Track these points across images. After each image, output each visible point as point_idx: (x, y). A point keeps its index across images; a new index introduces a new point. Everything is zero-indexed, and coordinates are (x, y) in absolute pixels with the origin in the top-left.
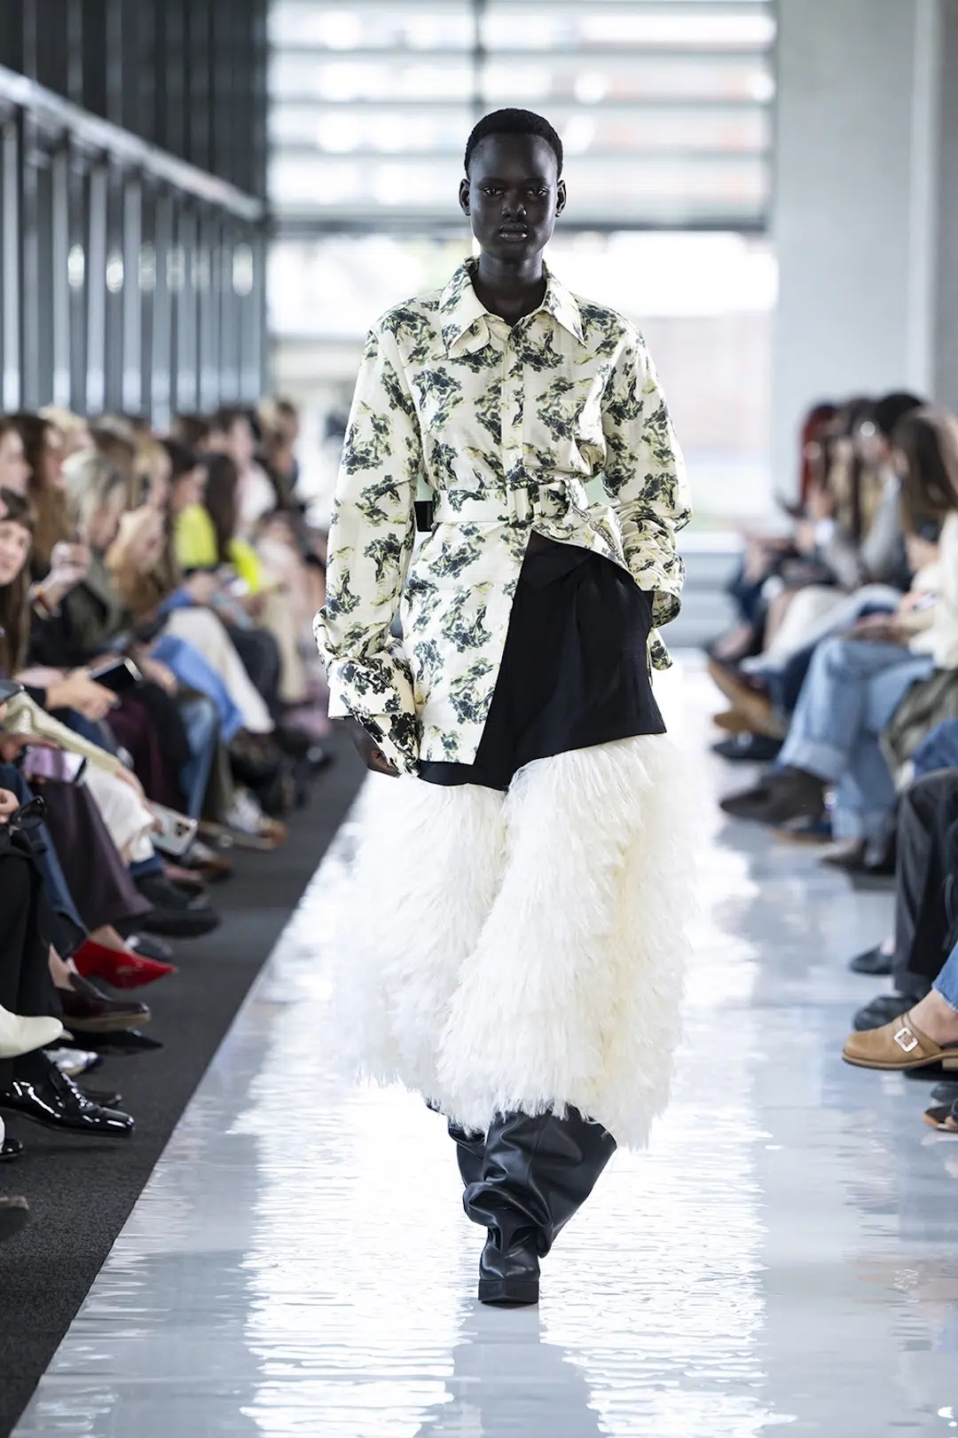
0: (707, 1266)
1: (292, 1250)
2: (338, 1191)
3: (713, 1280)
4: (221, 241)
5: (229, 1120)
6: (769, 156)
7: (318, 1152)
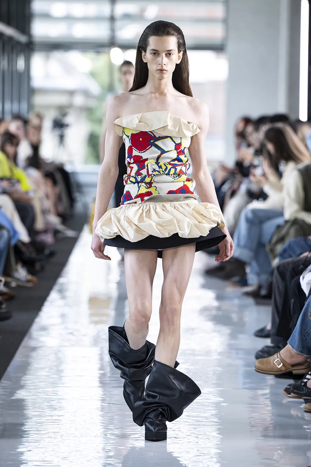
0: (198, 451)
1: (37, 444)
2: (54, 421)
4: (12, 52)
5: (13, 393)
6: (225, 21)
7: (48, 406)
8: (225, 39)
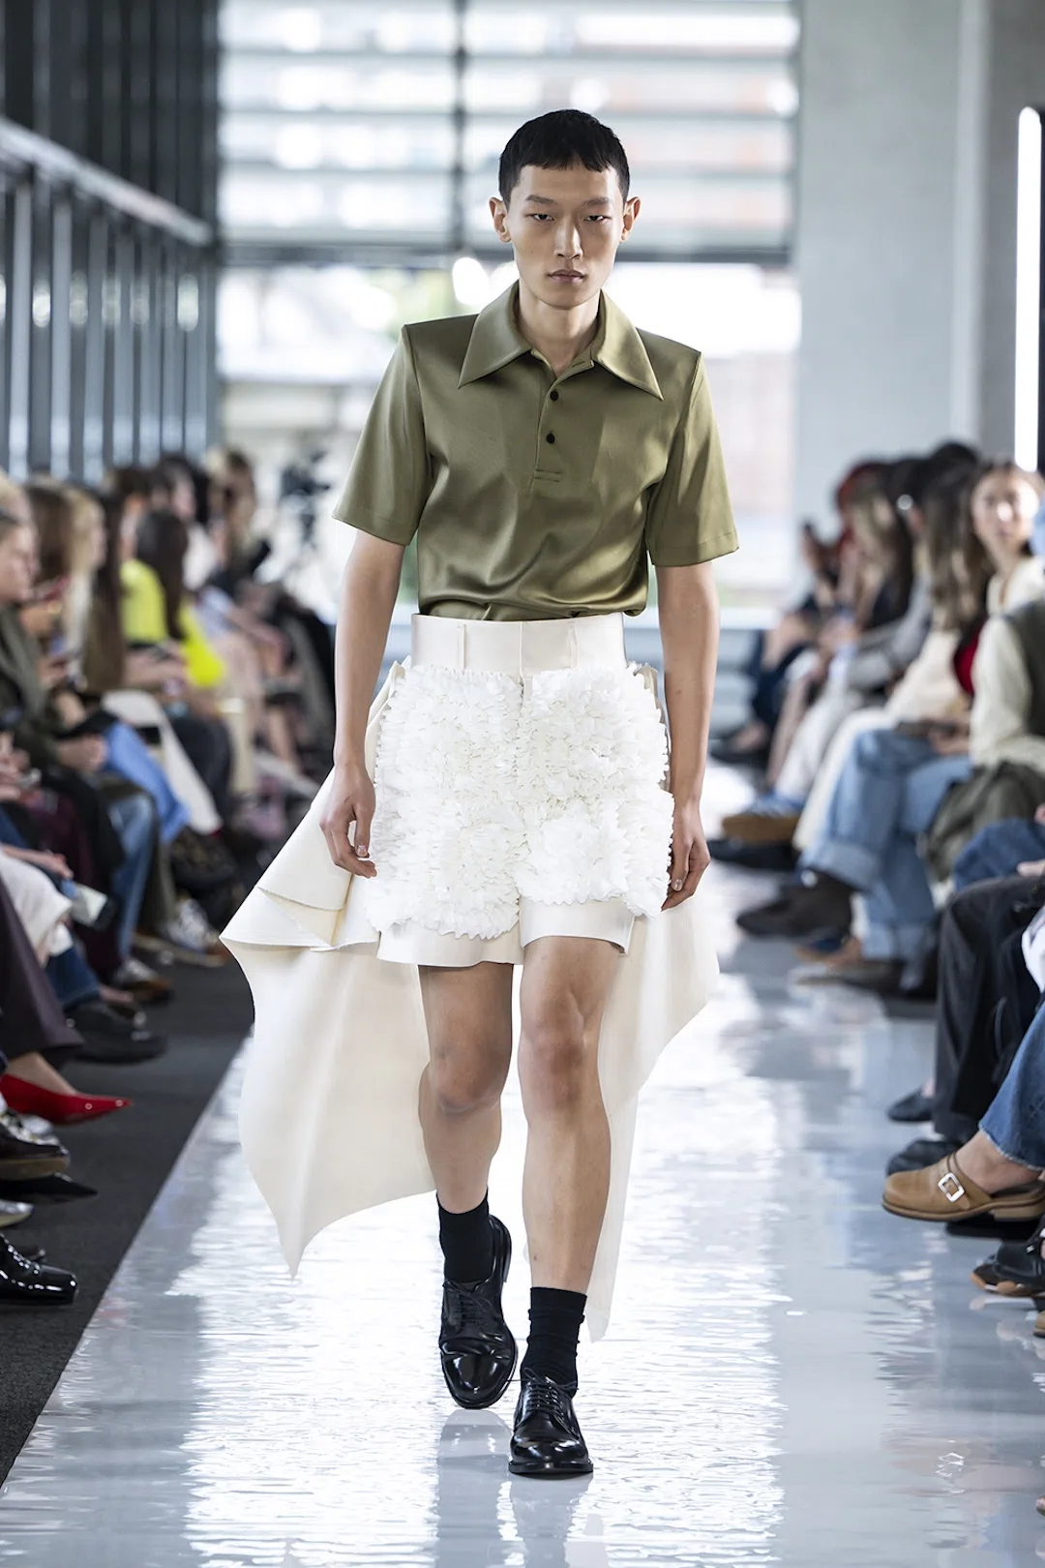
0: (719, 1450)
1: (242, 1429)
2: (292, 1362)
3: (726, 1465)
4: (164, 270)
5: (169, 1278)
6: (792, 177)
7: (272, 1316)
8: (792, 229)
